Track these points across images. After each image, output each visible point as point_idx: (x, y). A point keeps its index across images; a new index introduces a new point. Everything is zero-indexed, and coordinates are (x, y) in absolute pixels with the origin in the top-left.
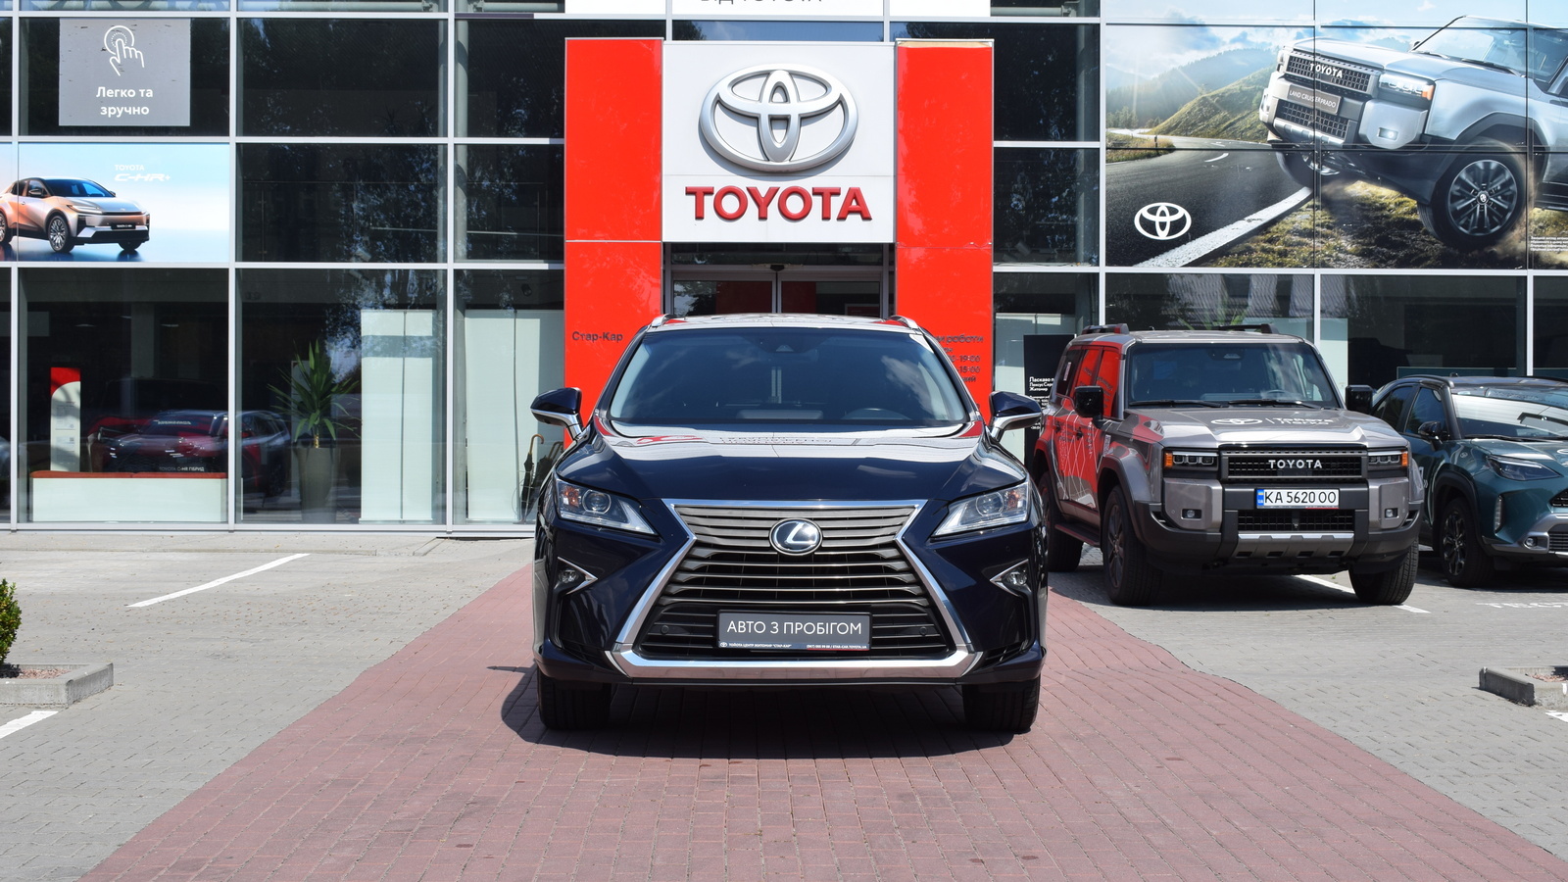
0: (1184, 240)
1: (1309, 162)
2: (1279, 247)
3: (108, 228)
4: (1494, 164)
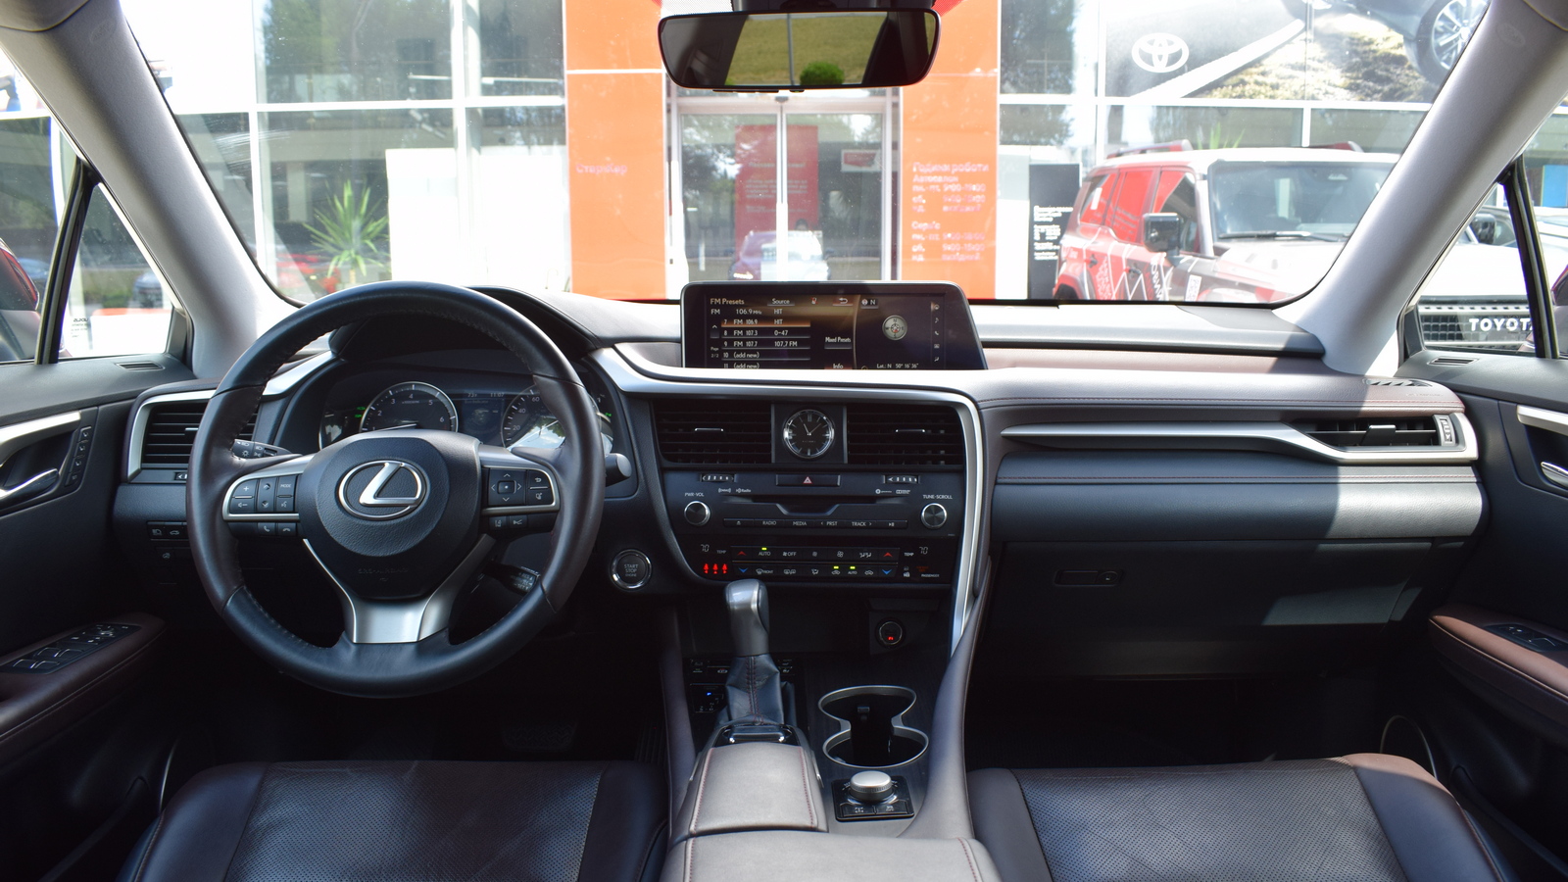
0: (1180, 72)
2: (1271, 80)
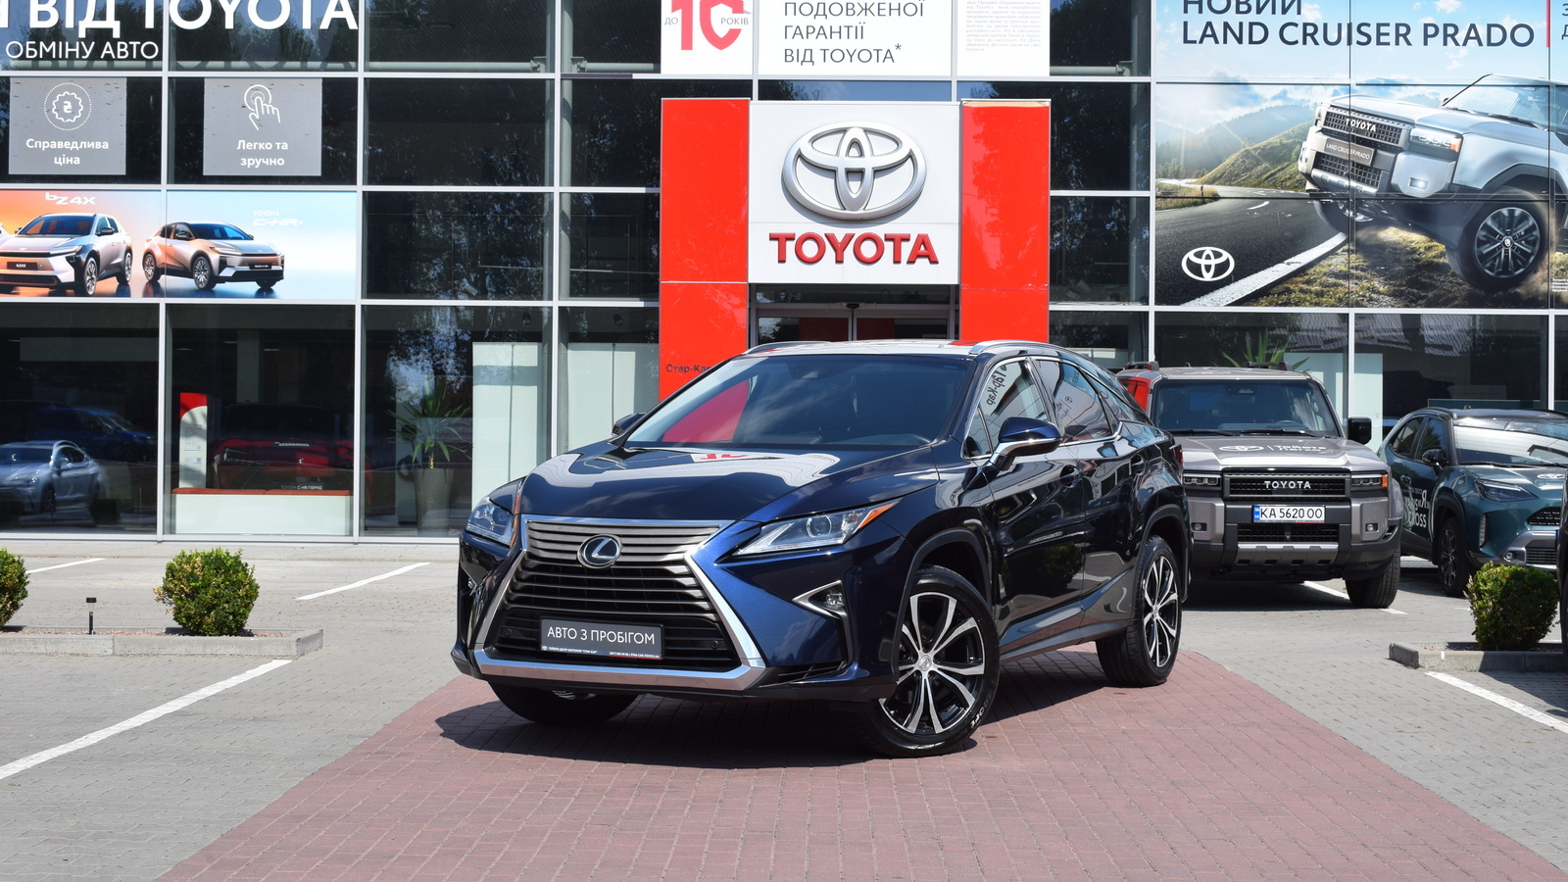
0: (1227, 282)
1: (1344, 210)
2: (1316, 288)
3: (246, 268)
4: (1518, 211)
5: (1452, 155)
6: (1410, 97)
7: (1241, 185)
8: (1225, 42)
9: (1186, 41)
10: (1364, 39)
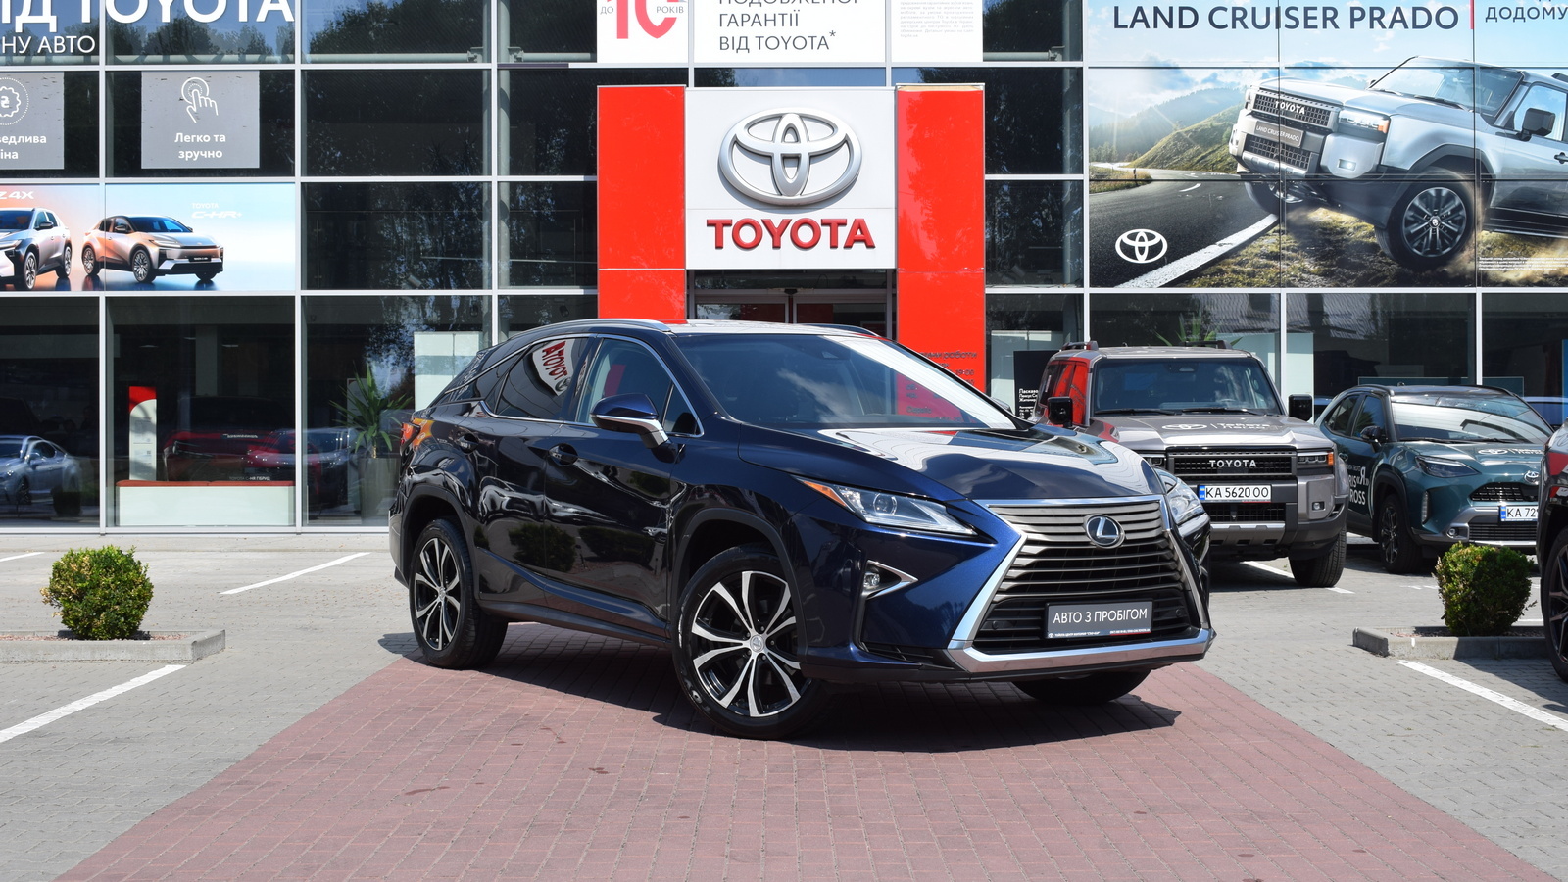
0: (1161, 263)
1: (1275, 191)
2: (1247, 269)
3: (186, 261)
4: (1445, 191)
5: (1380, 137)
6: (1337, 79)
7: (1172, 168)
8: (1156, 26)
9: (1117, 26)
10: (1293, 23)
